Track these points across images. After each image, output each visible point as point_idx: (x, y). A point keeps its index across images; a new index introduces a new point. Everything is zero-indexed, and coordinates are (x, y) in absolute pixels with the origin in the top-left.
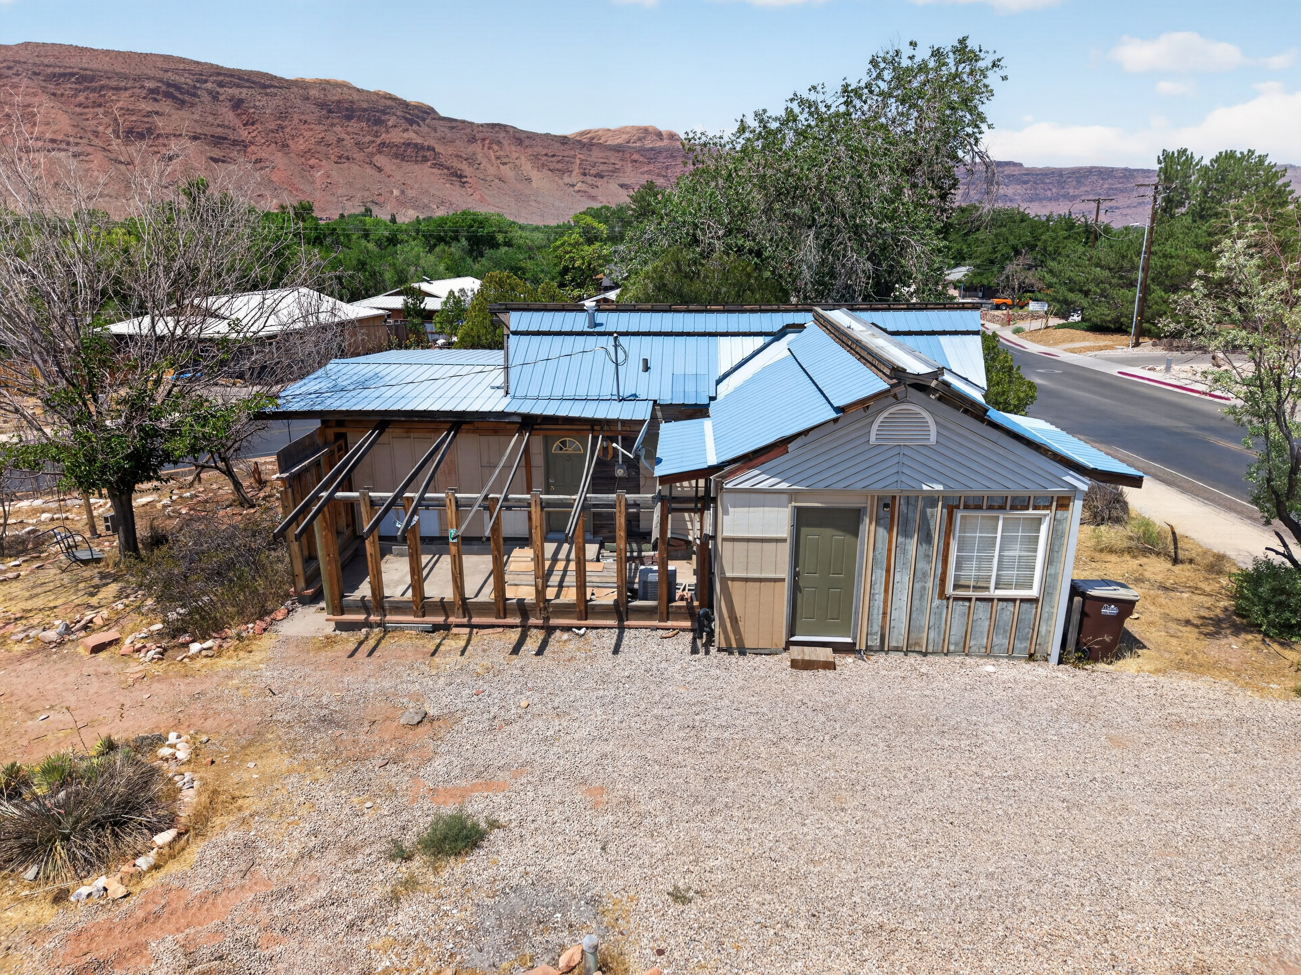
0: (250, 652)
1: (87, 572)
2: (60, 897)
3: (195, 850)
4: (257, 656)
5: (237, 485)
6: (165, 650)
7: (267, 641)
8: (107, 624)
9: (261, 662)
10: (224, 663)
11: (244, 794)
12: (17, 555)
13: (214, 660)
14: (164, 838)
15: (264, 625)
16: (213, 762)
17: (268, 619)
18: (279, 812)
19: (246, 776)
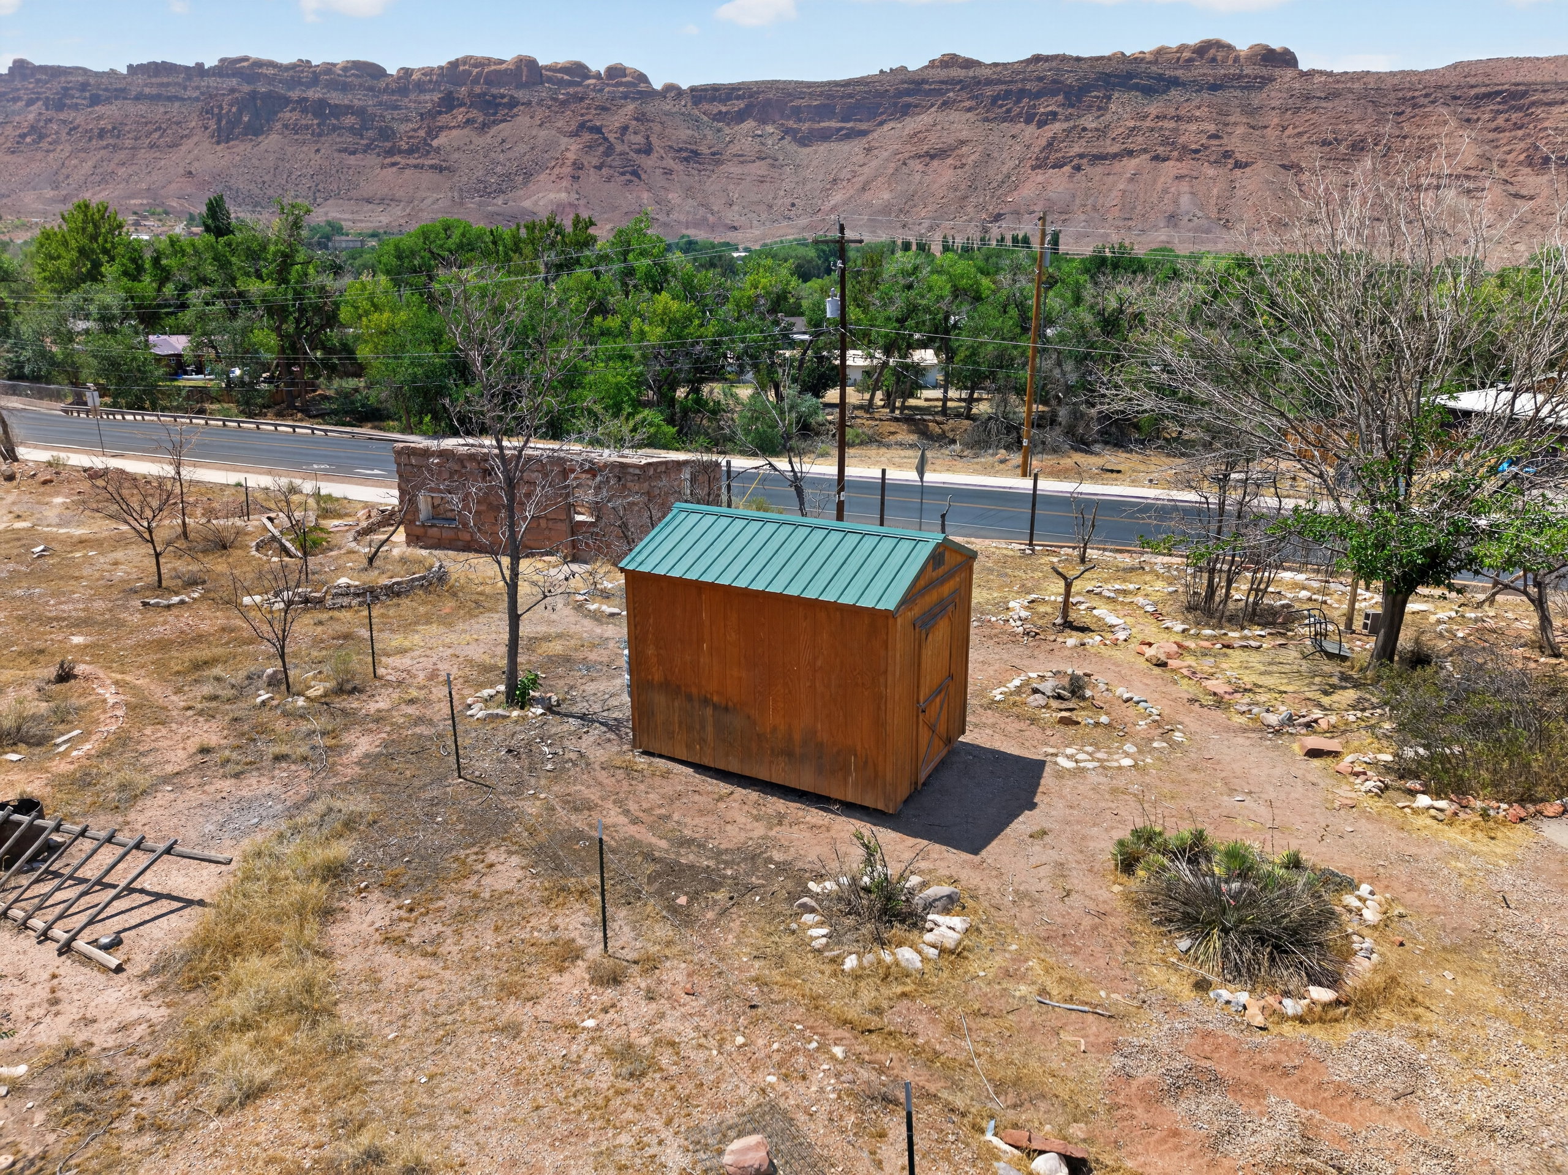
0: (1493, 838)
1: (1328, 667)
2: (1202, 986)
3: (1349, 1030)
4: (1499, 847)
5: (1545, 621)
6: (1387, 787)
7: (1520, 834)
8: (1332, 731)
9: (1504, 857)
10: (1454, 836)
11: (1428, 1003)
12: (1264, 626)
13: (1441, 826)
14: (1321, 994)
15: (1523, 814)
16: (1402, 944)
17: (1531, 809)
18: (1466, 1054)
19: (1437, 985)
